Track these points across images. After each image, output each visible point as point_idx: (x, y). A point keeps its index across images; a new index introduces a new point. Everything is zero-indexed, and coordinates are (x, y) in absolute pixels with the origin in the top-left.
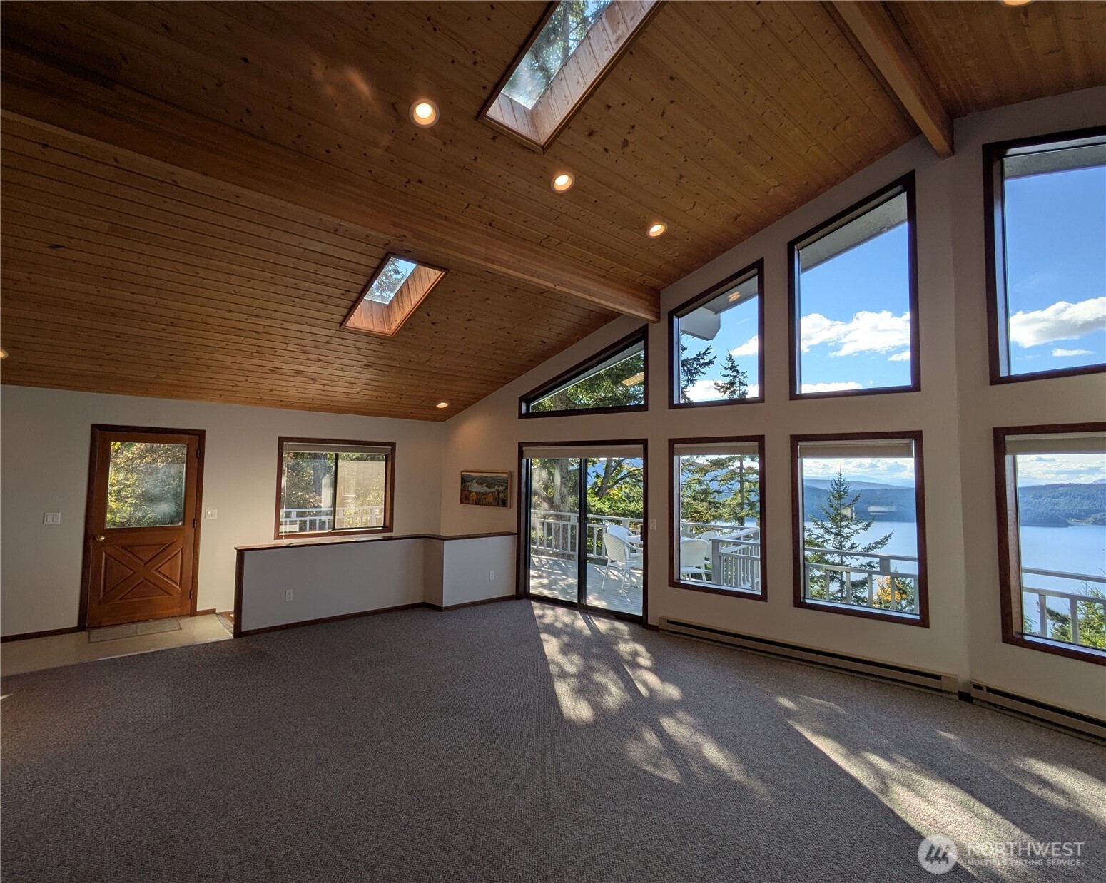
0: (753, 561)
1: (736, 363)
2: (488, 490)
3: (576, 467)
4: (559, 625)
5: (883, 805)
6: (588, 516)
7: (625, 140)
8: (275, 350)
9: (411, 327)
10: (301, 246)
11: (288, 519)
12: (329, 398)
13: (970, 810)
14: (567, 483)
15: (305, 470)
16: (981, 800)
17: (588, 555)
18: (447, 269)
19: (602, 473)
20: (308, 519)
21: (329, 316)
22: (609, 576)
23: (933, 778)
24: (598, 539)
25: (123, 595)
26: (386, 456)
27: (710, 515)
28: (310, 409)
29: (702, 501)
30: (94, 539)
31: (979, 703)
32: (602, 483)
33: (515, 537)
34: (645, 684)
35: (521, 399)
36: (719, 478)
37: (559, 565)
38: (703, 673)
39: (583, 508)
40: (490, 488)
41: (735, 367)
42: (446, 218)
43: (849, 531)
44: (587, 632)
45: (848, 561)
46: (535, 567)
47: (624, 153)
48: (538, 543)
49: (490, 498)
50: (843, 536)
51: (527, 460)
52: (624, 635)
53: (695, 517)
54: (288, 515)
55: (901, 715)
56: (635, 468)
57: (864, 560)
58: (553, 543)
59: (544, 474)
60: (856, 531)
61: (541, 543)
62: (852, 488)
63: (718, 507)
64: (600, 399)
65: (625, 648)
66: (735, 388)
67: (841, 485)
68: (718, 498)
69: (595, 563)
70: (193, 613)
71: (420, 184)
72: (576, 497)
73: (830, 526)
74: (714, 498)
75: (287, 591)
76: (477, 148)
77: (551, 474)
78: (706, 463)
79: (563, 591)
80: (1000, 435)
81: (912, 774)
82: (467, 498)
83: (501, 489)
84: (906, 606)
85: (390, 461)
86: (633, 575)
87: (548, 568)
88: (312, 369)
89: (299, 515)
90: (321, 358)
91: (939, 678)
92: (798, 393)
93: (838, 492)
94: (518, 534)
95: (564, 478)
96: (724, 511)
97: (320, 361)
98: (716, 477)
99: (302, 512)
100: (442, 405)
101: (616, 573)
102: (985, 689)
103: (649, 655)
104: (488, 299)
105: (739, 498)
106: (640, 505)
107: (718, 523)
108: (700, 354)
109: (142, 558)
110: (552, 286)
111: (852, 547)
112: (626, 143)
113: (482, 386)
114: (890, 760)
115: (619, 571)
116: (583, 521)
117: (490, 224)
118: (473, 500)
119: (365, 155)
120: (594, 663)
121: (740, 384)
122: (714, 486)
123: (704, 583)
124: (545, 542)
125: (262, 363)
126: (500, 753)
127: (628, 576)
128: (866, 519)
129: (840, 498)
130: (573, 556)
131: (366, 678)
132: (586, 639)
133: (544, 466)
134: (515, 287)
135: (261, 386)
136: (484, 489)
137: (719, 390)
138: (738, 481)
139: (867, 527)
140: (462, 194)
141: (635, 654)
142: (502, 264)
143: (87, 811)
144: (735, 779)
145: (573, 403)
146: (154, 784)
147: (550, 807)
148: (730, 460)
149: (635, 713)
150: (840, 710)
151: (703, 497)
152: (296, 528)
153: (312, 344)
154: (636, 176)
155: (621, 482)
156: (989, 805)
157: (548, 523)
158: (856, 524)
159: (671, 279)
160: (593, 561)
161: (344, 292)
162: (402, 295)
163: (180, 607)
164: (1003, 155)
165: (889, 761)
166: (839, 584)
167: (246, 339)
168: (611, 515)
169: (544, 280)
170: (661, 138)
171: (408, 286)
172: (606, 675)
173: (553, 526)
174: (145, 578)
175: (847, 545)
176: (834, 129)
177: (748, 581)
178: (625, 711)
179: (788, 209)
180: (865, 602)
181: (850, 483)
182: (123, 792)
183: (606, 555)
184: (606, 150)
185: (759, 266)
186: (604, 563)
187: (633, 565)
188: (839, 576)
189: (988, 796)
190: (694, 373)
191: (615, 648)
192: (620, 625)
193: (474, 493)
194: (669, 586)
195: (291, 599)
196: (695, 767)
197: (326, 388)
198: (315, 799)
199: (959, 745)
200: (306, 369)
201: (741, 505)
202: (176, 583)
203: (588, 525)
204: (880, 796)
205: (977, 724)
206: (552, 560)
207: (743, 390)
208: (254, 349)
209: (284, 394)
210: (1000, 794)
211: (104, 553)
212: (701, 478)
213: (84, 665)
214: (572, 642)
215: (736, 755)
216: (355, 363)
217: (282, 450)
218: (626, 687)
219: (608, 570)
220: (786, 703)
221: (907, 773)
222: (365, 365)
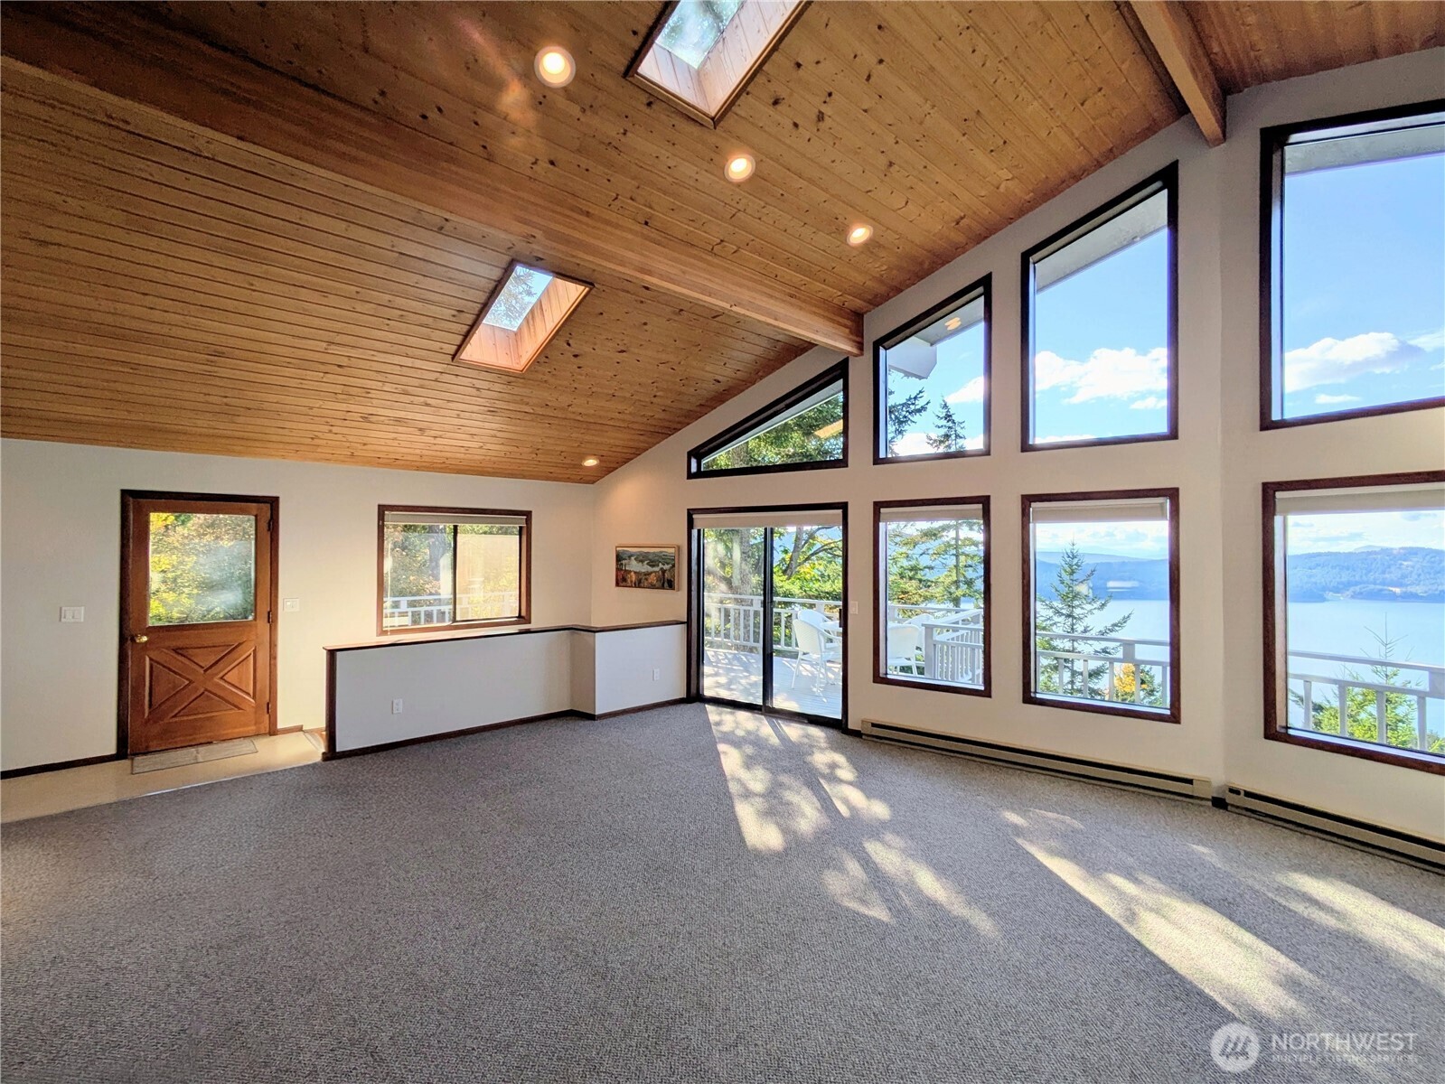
0: (973, 650)
1: (952, 412)
2: (650, 569)
3: (760, 539)
4: (740, 733)
5: (1129, 938)
6: (775, 599)
7: (820, 112)
8: (368, 390)
9: (547, 360)
10: (395, 249)
11: (396, 610)
12: (443, 454)
13: (1228, 937)
14: (749, 560)
15: (418, 548)
16: (1241, 924)
17: (775, 647)
18: (592, 284)
19: (791, 548)
20: (423, 609)
21: (437, 346)
22: (800, 671)
23: (1185, 901)
24: (786, 627)
25: (176, 711)
26: (521, 528)
27: (921, 596)
28: (418, 469)
29: (911, 579)
30: (133, 640)
31: (1233, 809)
32: (791, 559)
33: (685, 626)
34: (846, 801)
35: (691, 454)
36: (931, 552)
37: (739, 660)
38: (914, 786)
39: (768, 590)
40: (653, 566)
41: (951, 416)
42: (588, 214)
43: (1082, 611)
44: (775, 740)
45: (1080, 646)
46: (710, 663)
47: (818, 130)
48: (713, 634)
49: (653, 579)
50: (1075, 618)
51: (699, 531)
52: (819, 743)
53: (902, 599)
54: (396, 605)
55: (1146, 828)
56: (830, 541)
57: (1099, 646)
58: (732, 634)
59: (721, 547)
60: (1090, 611)
61: (718, 633)
62: (1087, 561)
63: (929, 586)
64: (787, 455)
65: (821, 759)
66: (950, 442)
67: (1074, 557)
68: (929, 575)
69: (784, 656)
70: (273, 732)
71: (551, 167)
72: (759, 574)
73: (1060, 606)
74: (924, 575)
75: (395, 701)
76: (627, 117)
77: (728, 549)
78: (915, 533)
79: (746, 691)
80: (1269, 492)
81: (1161, 897)
82: (624, 580)
83: (666, 567)
84: (1144, 698)
85: (525, 533)
86: (830, 669)
87: (726, 664)
88: (419, 417)
89: (411, 604)
90: (429, 401)
91: (1190, 781)
92: (1031, 443)
93: (1071, 566)
94: (688, 623)
95: (744, 553)
96: (937, 591)
97: (427, 405)
98: (927, 550)
99: (415, 601)
100: (591, 462)
101: (808, 667)
102: (1242, 793)
103: (850, 767)
104: (645, 324)
105: (954, 574)
106: (838, 586)
107: (930, 605)
108: (910, 399)
109: (201, 664)
110: (728, 306)
111: (1085, 631)
112: (821, 117)
113: (642, 438)
114: (1136, 881)
115: (812, 665)
116: (768, 605)
117: (646, 223)
118: (631, 582)
119: (476, 123)
120: (784, 778)
121: (956, 437)
122: (924, 561)
123: (915, 677)
124: (723, 632)
125: (352, 408)
126: (668, 893)
127: (823, 671)
128: (1103, 597)
129: (1072, 573)
130: (756, 648)
131: (498, 807)
132: (774, 750)
133: (720, 537)
134: (681, 309)
135: (351, 438)
136: (645, 568)
137: (932, 445)
138: (953, 555)
139: (1103, 606)
140: (609, 180)
141: (833, 766)
142: (661, 277)
143: (125, 993)
144: (955, 913)
145: (755, 460)
146: (217, 954)
147: (731, 959)
148: (944, 529)
149: (833, 838)
150: (1077, 824)
151: (911, 574)
152: (407, 621)
153: (417, 382)
154: (833, 161)
155: (814, 558)
156: (1249, 929)
157: (725, 609)
158: (1090, 603)
159: (877, 301)
160: (782, 653)
161: (455, 313)
162: (533, 317)
163: (255, 724)
164: (1284, 143)
165: (1134, 883)
166: (1069, 674)
167: (327, 375)
168: (803, 597)
169: (717, 299)
170: (865, 111)
171: (541, 306)
172: (798, 793)
173: (732, 613)
174: (206, 690)
175: (1079, 627)
176: (1082, 104)
177: (967, 673)
178: (822, 836)
179: (1023, 210)
180: (1100, 695)
181: (1084, 555)
182: (175, 966)
183: (797, 645)
184: (796, 125)
185: (986, 282)
186: (795, 656)
187: (830, 658)
188: (1070, 665)
189: (1249, 919)
190: (903, 422)
191: (809, 759)
192: (815, 731)
193: (632, 573)
194: (874, 682)
195: (401, 711)
196: (907, 901)
197: (439, 441)
198: (432, 963)
199: (1213, 860)
200: (410, 416)
201: (956, 583)
202: (248, 694)
203: (775, 610)
204: (1126, 926)
205: (1233, 834)
206: (731, 654)
207: (960, 445)
208: (339, 389)
209: (384, 449)
210: (1261, 915)
211: (147, 659)
212: (909, 552)
213: (124, 803)
214: (758, 754)
215: (956, 884)
216: (476, 408)
217: (383, 521)
218: (822, 806)
219: (799, 664)
220: (1013, 818)
221: (1155, 896)
222: (489, 411)
